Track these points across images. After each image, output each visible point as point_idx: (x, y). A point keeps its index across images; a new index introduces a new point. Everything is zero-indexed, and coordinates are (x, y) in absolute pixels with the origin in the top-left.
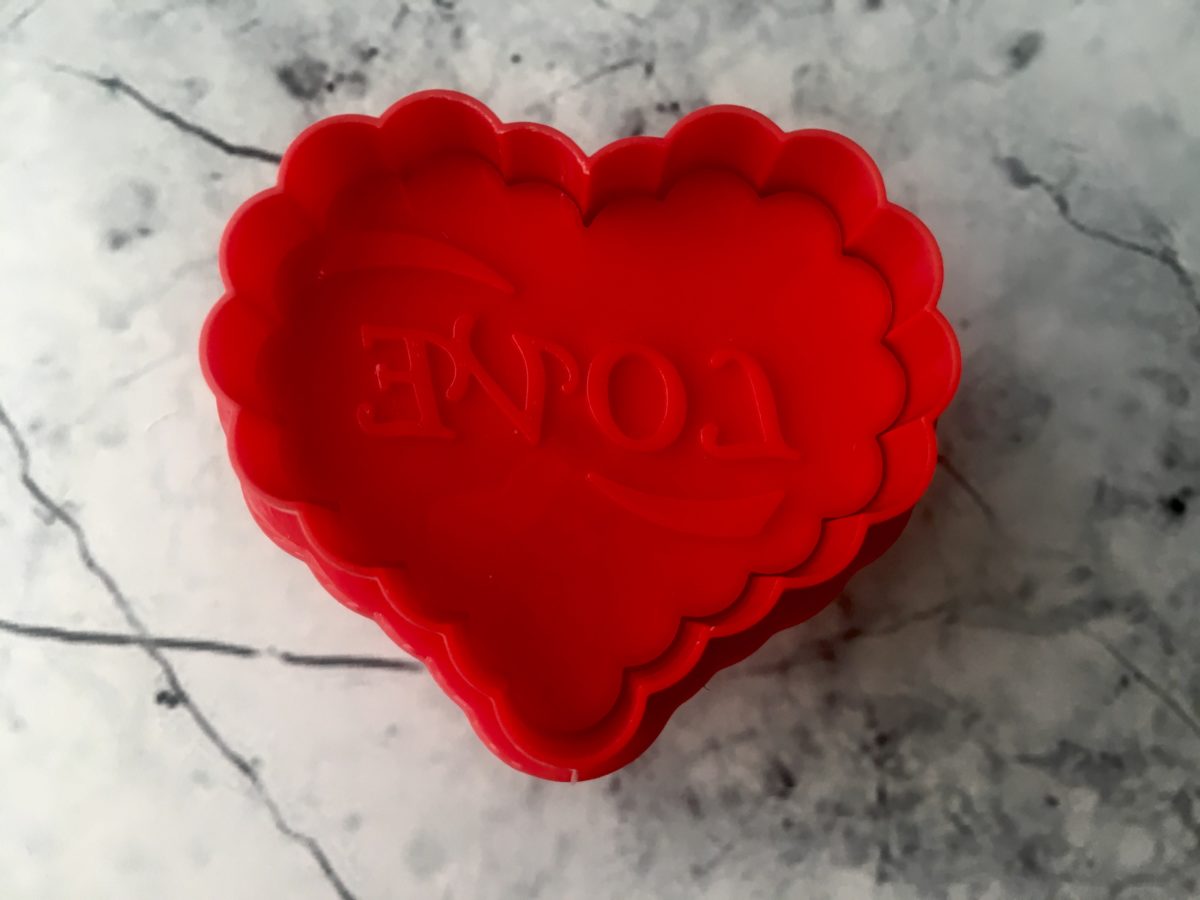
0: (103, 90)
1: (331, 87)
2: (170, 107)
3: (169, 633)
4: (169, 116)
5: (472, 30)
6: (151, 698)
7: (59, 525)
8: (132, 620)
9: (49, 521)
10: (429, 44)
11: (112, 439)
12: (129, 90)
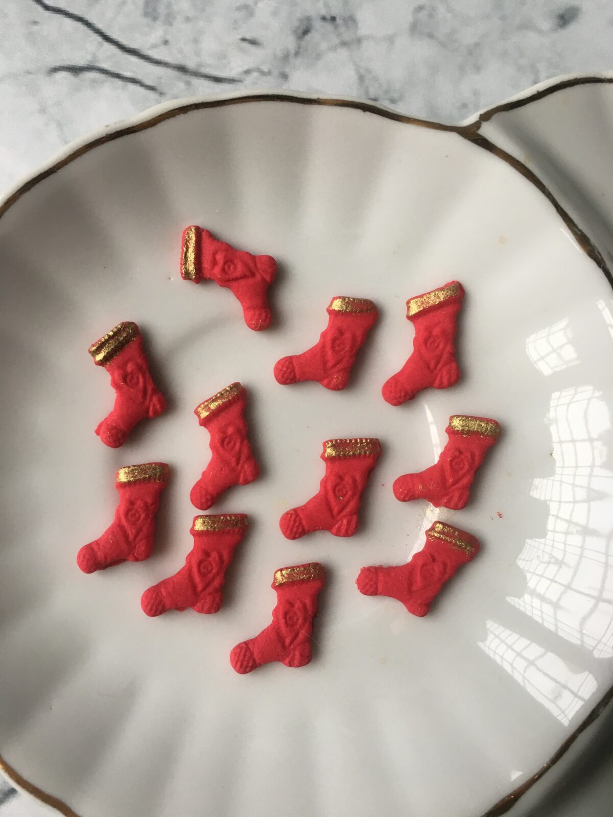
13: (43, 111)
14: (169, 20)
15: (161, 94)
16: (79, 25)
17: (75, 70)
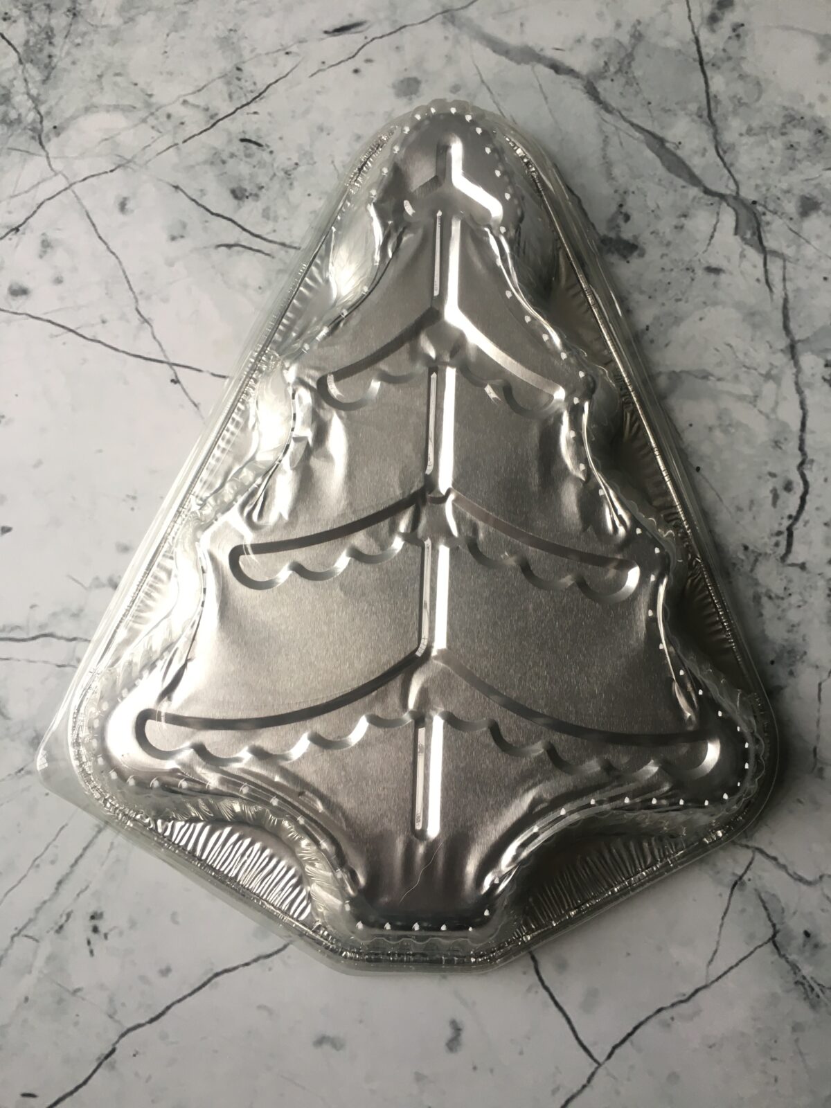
0: (174, 189)
1: (247, 197)
2: (194, 197)
3: (177, 362)
4: (194, 200)
5: (295, 184)
6: (169, 381)
7: (146, 324)
8: (165, 356)
9: (143, 323)
10: (281, 187)
11: (165, 300)
12: (182, 190)
13: (213, 267)
14: (276, 219)
15: (273, 257)
16: (230, 223)
17: (229, 246)
